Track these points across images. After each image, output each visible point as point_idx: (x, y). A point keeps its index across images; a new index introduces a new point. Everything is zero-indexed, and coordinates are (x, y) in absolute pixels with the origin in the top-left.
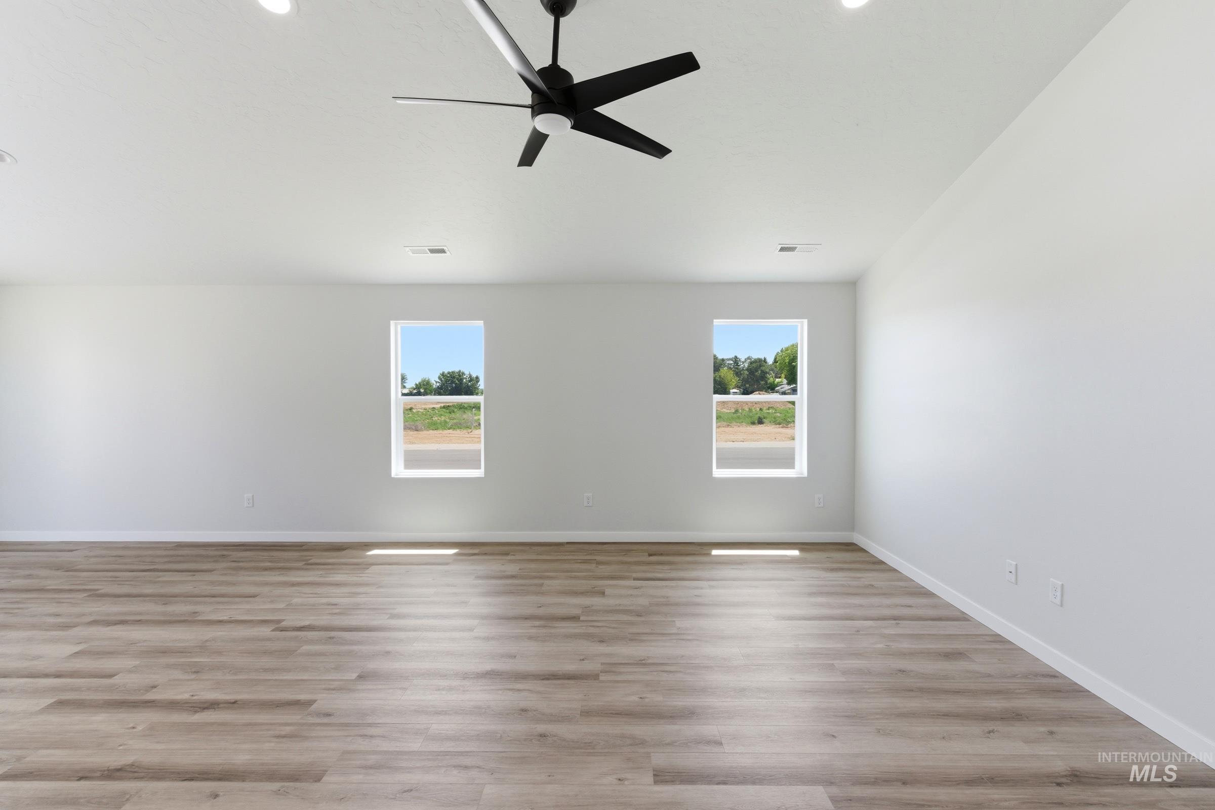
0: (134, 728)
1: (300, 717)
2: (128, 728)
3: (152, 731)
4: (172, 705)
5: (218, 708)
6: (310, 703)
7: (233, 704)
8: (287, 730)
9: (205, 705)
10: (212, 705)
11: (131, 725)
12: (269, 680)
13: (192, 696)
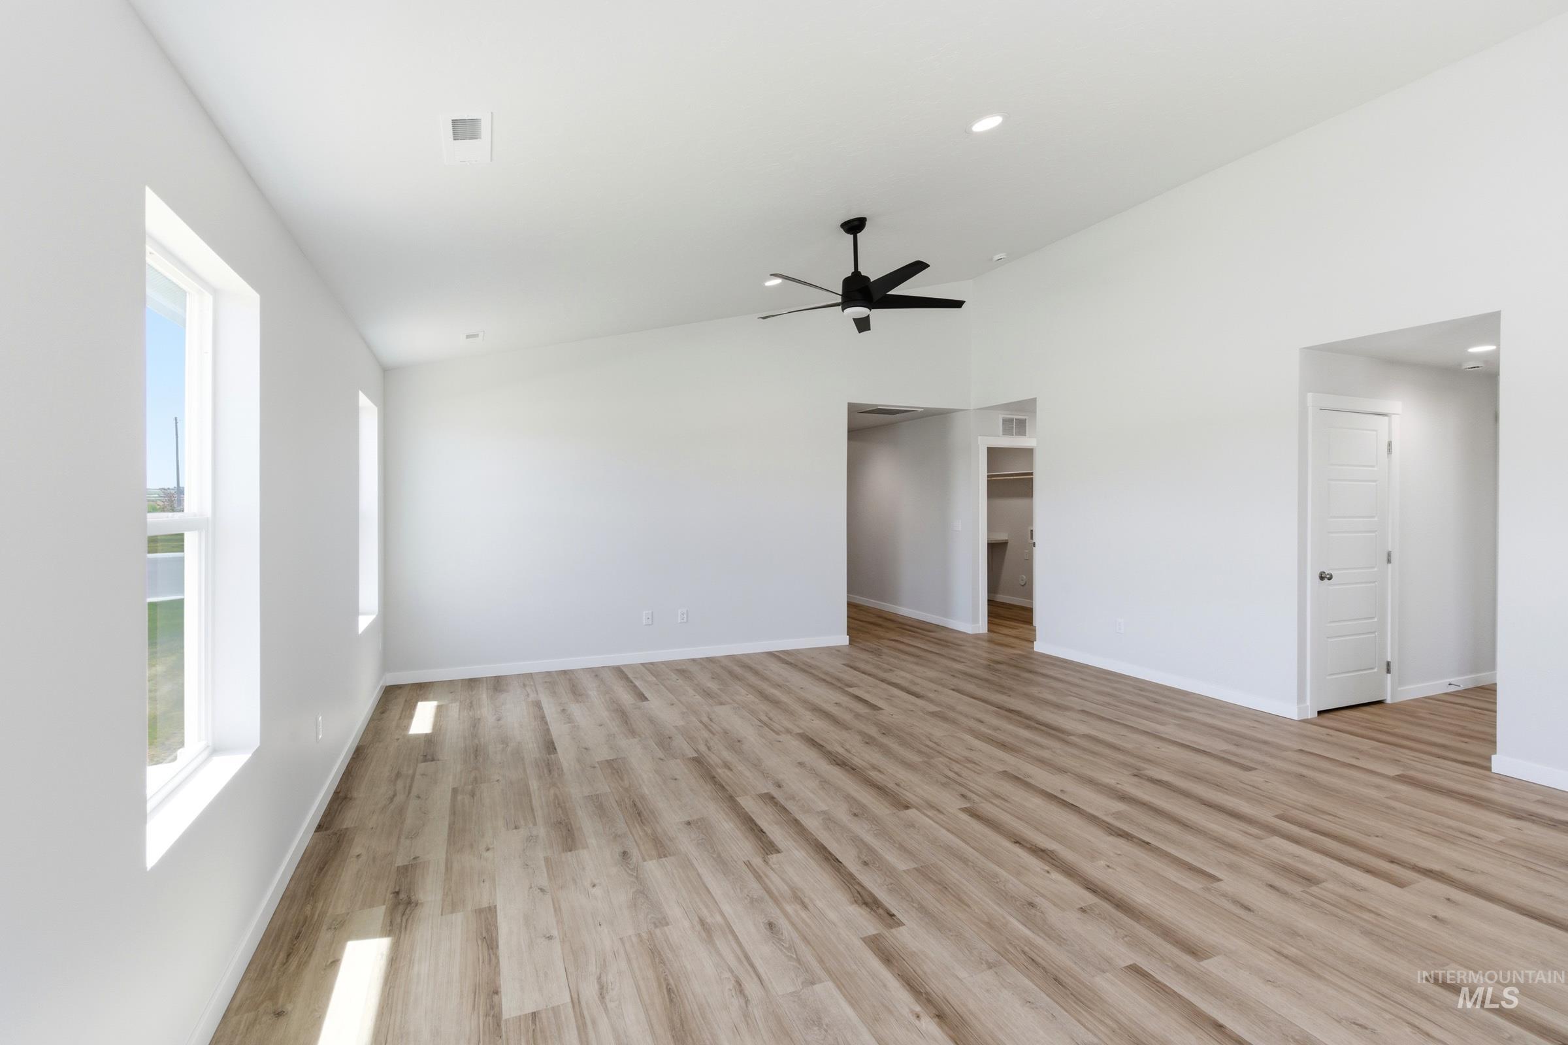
0: (1108, 866)
1: (982, 805)
2: (1113, 869)
3: (1093, 855)
4: (1070, 872)
5: (1032, 845)
6: (965, 810)
7: (1018, 841)
8: (997, 801)
9: (1041, 853)
10: (1038, 852)
11: (1110, 870)
12: (973, 848)
13: (1048, 872)
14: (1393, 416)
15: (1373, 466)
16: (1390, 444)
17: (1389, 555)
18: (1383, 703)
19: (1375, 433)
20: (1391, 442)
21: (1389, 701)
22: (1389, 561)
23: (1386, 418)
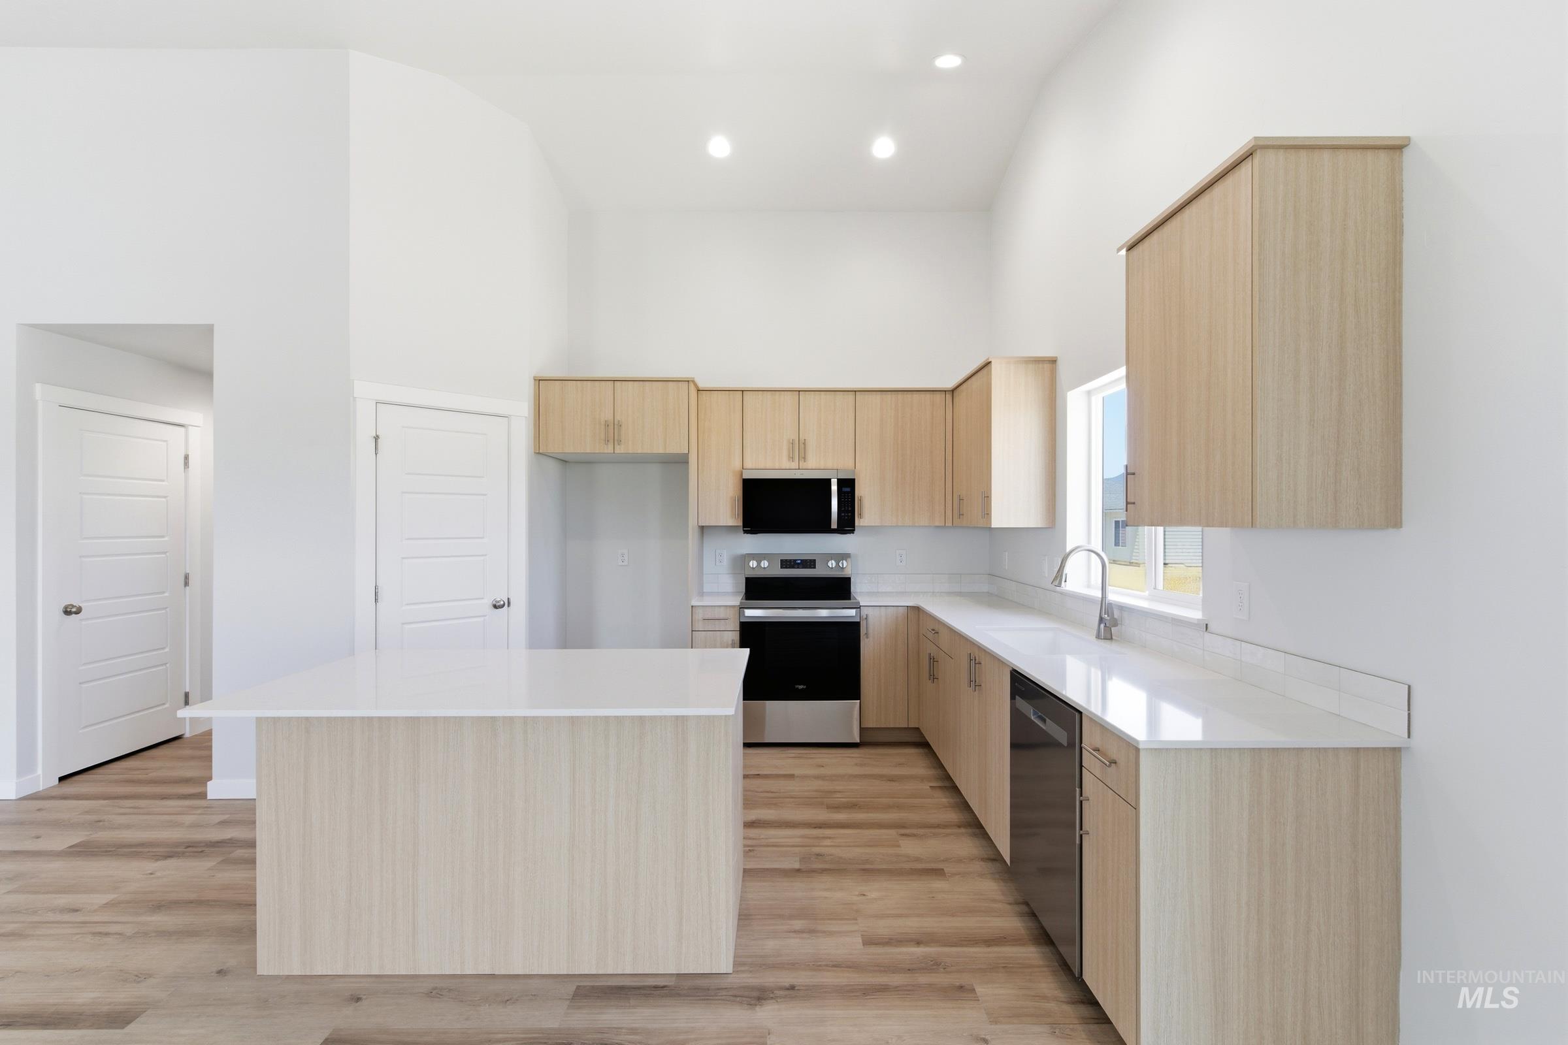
14: (190, 427)
15: (163, 481)
16: (186, 458)
17: (187, 578)
18: (181, 738)
19: (165, 443)
20: (188, 455)
21: (187, 735)
22: (186, 584)
23: (182, 429)
